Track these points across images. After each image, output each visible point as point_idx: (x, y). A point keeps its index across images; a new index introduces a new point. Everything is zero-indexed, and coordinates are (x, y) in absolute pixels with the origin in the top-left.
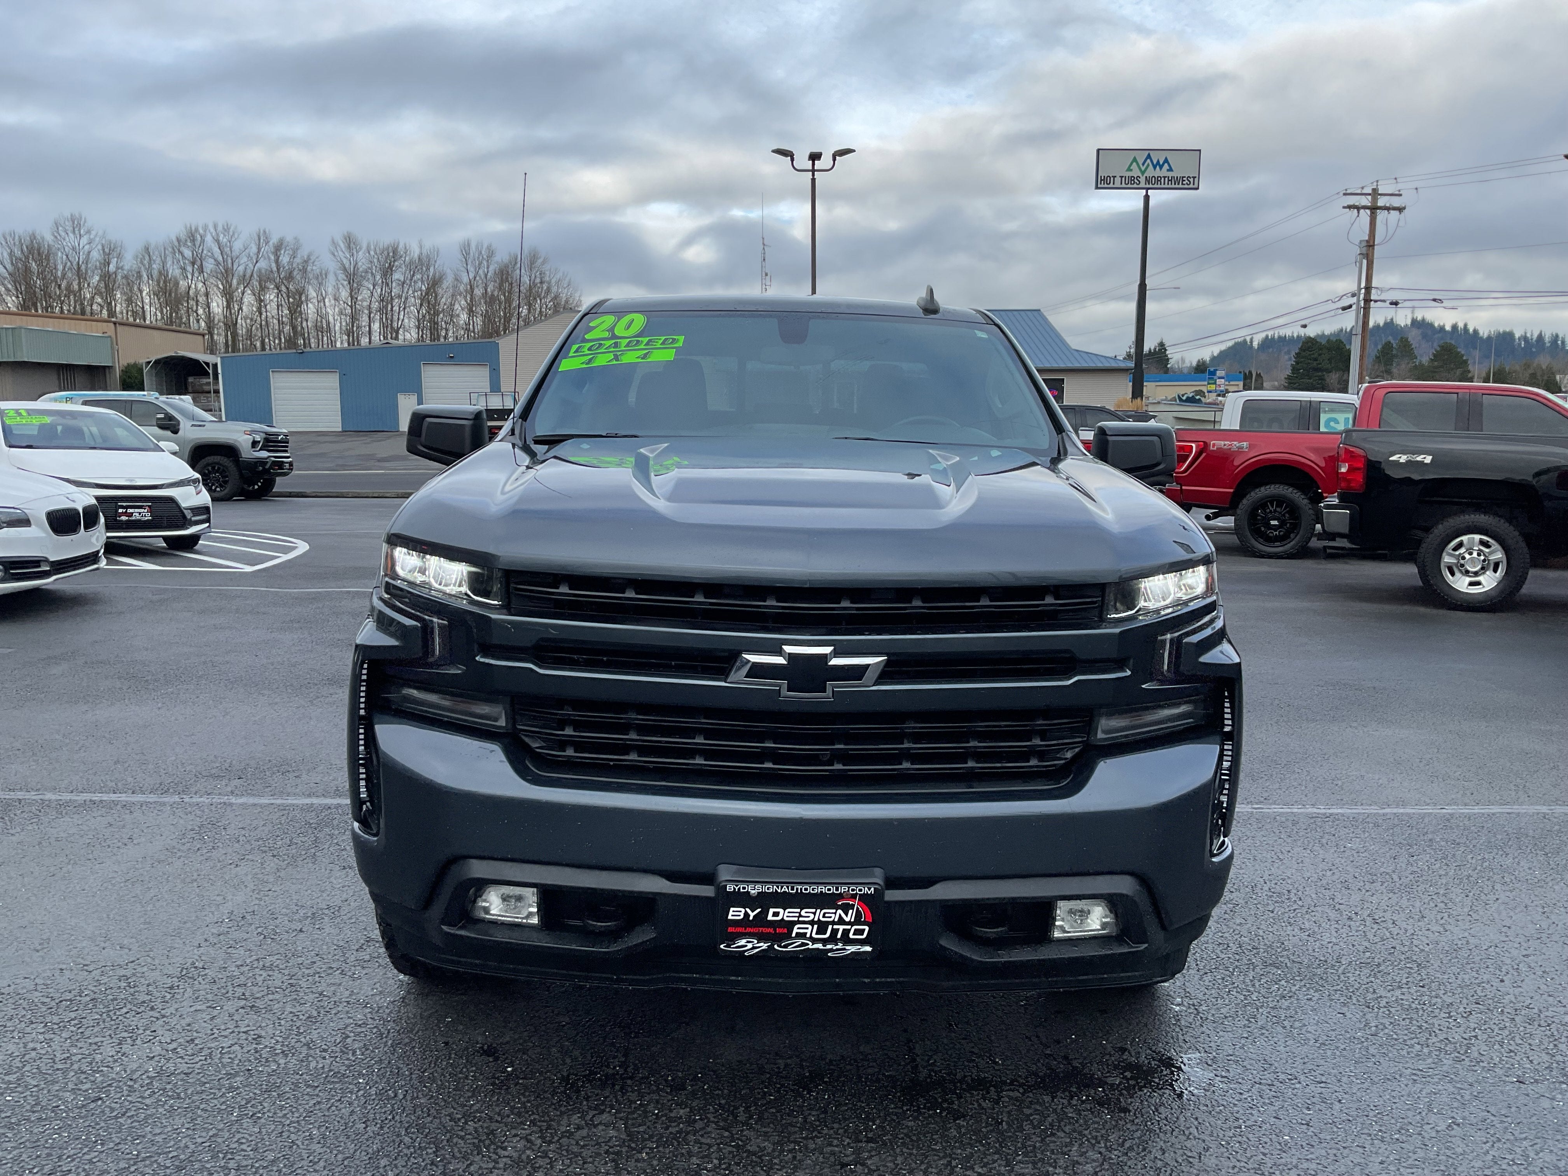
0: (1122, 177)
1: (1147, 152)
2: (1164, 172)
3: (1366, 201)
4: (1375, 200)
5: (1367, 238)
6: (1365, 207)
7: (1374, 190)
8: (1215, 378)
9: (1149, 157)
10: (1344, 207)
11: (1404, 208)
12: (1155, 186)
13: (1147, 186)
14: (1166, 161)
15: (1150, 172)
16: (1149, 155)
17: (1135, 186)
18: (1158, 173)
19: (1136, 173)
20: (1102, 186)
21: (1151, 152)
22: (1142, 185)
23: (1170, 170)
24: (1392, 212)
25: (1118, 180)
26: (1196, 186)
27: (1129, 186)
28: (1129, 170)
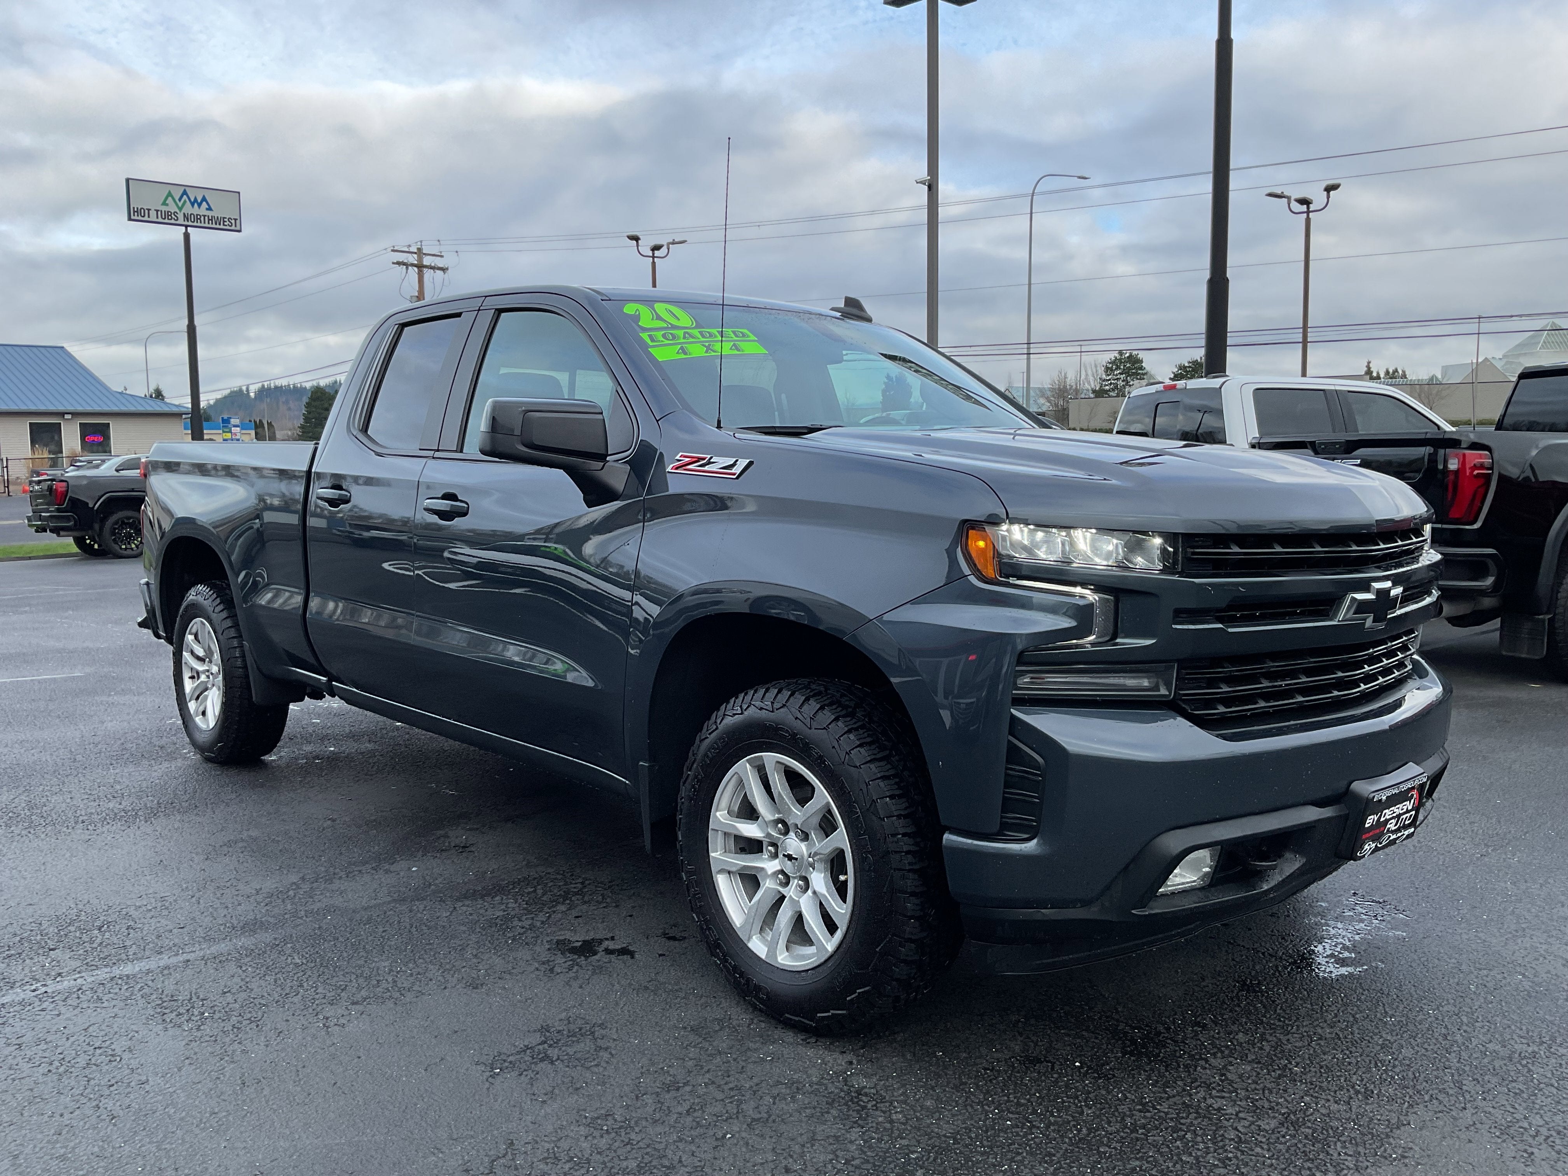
0: (157, 211)
1: (182, 189)
2: (203, 210)
3: (413, 259)
4: (420, 259)
5: (417, 294)
6: (413, 265)
7: (419, 249)
8: (230, 426)
9: (185, 193)
10: (393, 263)
11: (447, 269)
12: (195, 224)
13: (186, 223)
14: (204, 199)
15: (188, 209)
16: (185, 190)
17: (173, 221)
18: (196, 210)
19: (172, 208)
20: (136, 218)
21: (187, 189)
22: (181, 221)
23: (209, 209)
24: (437, 271)
25: (153, 214)
26: (238, 228)
27: (166, 221)
28: (164, 203)
